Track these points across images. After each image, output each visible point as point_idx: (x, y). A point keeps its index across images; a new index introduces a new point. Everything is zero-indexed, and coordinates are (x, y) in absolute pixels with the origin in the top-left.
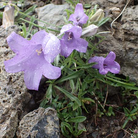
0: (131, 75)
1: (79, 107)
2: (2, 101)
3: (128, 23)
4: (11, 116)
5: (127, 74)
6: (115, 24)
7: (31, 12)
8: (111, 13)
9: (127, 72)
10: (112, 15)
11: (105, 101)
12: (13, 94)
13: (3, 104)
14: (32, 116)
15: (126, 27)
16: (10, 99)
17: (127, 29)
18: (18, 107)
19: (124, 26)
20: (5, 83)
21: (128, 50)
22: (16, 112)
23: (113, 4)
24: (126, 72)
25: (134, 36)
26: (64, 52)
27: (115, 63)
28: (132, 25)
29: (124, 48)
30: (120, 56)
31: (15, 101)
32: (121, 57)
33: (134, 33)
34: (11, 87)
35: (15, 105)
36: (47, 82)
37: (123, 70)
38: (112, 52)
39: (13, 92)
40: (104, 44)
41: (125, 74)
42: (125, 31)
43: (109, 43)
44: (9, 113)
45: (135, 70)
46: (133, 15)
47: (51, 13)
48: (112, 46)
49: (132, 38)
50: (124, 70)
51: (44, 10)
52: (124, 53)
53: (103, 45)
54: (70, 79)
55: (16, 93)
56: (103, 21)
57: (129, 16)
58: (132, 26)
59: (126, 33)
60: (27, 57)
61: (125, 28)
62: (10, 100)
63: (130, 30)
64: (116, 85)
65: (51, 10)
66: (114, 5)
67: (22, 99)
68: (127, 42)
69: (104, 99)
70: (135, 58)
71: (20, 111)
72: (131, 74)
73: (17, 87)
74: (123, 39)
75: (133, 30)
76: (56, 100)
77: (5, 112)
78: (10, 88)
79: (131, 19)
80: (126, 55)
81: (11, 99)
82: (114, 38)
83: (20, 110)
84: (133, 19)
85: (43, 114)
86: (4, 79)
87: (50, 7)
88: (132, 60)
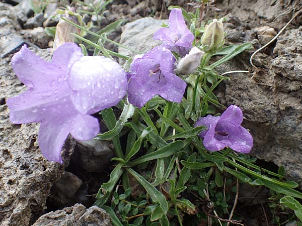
0: (290, 166)
1: (164, 216)
2: (8, 181)
3: (285, 56)
4: (15, 212)
5: (282, 163)
6: (261, 57)
7: (113, 30)
8: (257, 37)
9: (283, 158)
10: (256, 40)
11: (231, 215)
12: (29, 170)
13: (7, 187)
14: (56, 219)
15: (279, 64)
16: (20, 178)
17: (281, 67)
18: (32, 195)
19: (275, 61)
20: (23, 149)
21: (284, 110)
22: (27, 205)
23: (265, 22)
24: (280, 159)
25: (294, 83)
26: (136, 98)
27: (242, 131)
28: (292, 60)
29: (274, 106)
30: (267, 122)
31: (28, 183)
32: (268, 124)
33: (294, 75)
34: (30, 157)
35: (26, 192)
36: (113, 159)
37: (274, 152)
38: (235, 107)
39: (31, 165)
40: (236, 96)
41: (278, 162)
42: (278, 71)
43: (244, 94)
44: (14, 205)
45: (298, 154)
46: (297, 42)
47: (144, 33)
48: (250, 100)
49: (292, 87)
50: (276, 154)
51: (133, 27)
52: (275, 116)
53: (234, 96)
54: (159, 159)
55: (36, 168)
56: (237, 50)
57: (290, 42)
58: (292, 62)
59: (279, 76)
60: (57, 99)
61: (277, 66)
62: (19, 181)
63: (287, 70)
64: (255, 183)
65: (145, 27)
66: (267, 24)
67: (44, 182)
68: (282, 94)
69: (230, 210)
70: (297, 129)
71: (35, 204)
72: (289, 163)
73: (41, 157)
74: (273, 88)
75: (292, 69)
76: (122, 197)
77: (5, 202)
78: (27, 157)
79: (292, 48)
80: (278, 121)
81: (23, 178)
82: (257, 86)
83: (37, 203)
84: (296, 48)
85: (80, 218)
86: (23, 141)
87: (145, 23)
88: (292, 132)
